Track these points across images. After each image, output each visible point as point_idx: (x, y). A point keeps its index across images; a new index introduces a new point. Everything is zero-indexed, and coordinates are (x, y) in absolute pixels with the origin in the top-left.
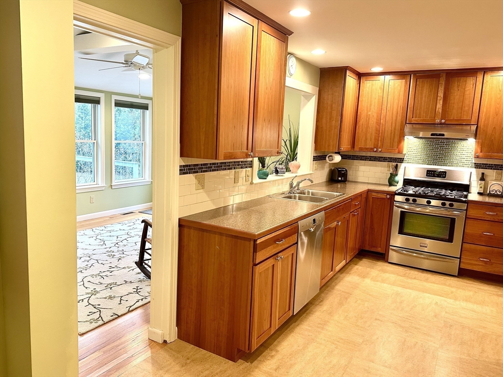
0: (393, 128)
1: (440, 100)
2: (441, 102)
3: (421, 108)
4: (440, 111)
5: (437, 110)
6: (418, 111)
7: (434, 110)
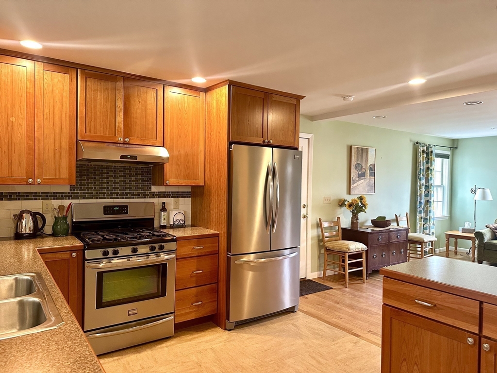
0: (57, 146)
1: (120, 112)
2: (121, 114)
3: (95, 119)
4: (122, 126)
5: (117, 125)
6: (93, 124)
7: (114, 124)
